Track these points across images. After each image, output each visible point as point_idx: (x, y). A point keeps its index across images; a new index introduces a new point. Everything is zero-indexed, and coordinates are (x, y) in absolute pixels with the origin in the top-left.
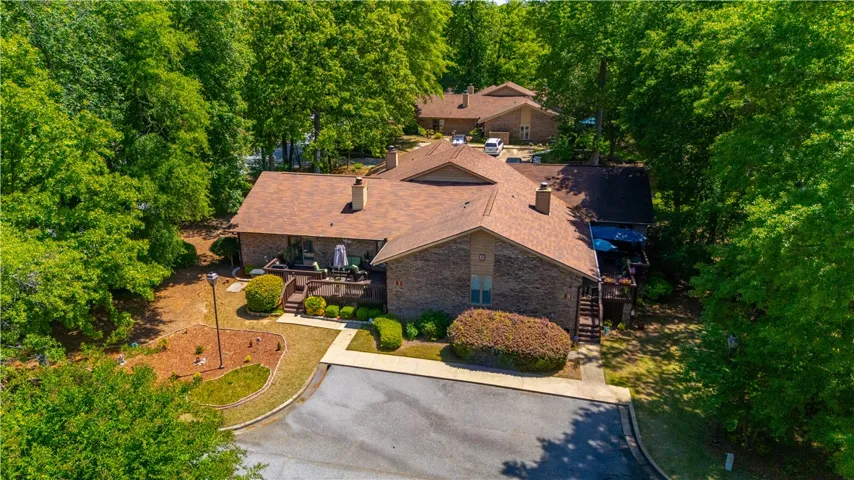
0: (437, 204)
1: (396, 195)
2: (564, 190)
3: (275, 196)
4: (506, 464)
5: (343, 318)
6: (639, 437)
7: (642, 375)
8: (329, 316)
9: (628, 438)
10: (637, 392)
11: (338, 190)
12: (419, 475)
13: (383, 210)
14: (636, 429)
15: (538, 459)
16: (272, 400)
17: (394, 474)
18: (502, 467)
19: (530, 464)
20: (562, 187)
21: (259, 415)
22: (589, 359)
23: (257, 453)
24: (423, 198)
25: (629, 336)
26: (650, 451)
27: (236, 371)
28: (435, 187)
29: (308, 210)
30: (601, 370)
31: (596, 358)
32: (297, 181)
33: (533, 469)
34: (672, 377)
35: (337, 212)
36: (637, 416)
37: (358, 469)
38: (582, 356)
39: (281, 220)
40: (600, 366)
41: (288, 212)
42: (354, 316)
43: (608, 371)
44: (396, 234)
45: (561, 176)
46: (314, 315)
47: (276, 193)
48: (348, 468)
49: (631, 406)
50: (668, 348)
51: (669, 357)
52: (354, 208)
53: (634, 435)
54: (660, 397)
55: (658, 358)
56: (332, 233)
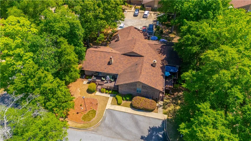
0: (130, 63)
1: (120, 59)
2: (161, 54)
3: (91, 58)
4: (141, 136)
5: (109, 93)
6: (167, 129)
7: (171, 111)
8: (106, 93)
9: (165, 129)
10: (169, 116)
11: (106, 57)
12: (126, 139)
13: (117, 64)
14: (166, 127)
15: (147, 135)
16: (98, 120)
17: (121, 139)
18: (141, 137)
19: (146, 136)
20: (160, 53)
21: (96, 124)
22: (160, 106)
23: (97, 134)
24: (126, 61)
25: (170, 97)
26: (168, 133)
27: (89, 111)
28: (129, 57)
29: (99, 63)
30: (162, 109)
31: (162, 106)
32: (96, 53)
33: (146, 137)
34: (177, 111)
35: (106, 65)
36: (167, 123)
37: (115, 138)
38: (159, 105)
39: (93, 67)
40: (162, 108)
41: (95, 64)
42: (112, 93)
43: (164, 110)
44: (120, 72)
45: (160, 49)
46: (103, 93)
47: (91, 57)
48: (113, 138)
49: (167, 120)
50: (178, 101)
51: (177, 104)
52: (110, 63)
53: (166, 129)
54: (173, 117)
55: (175, 105)
56: (106, 71)
